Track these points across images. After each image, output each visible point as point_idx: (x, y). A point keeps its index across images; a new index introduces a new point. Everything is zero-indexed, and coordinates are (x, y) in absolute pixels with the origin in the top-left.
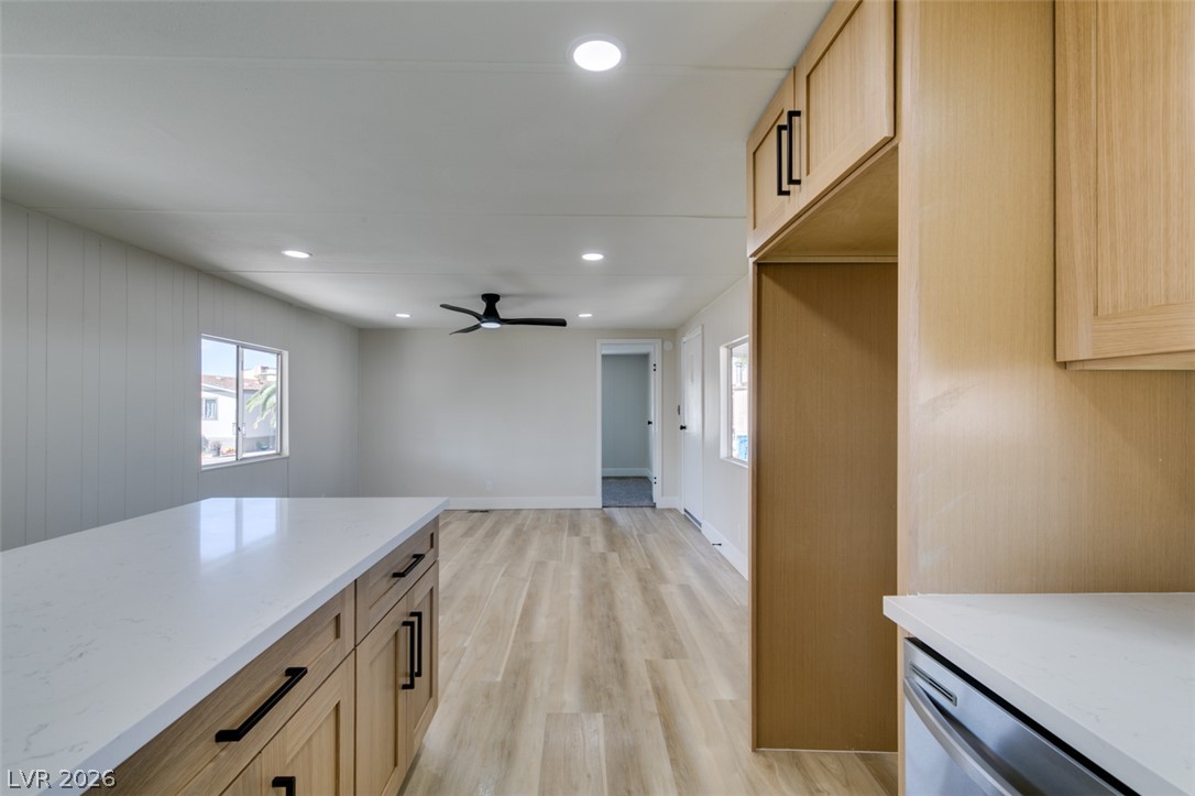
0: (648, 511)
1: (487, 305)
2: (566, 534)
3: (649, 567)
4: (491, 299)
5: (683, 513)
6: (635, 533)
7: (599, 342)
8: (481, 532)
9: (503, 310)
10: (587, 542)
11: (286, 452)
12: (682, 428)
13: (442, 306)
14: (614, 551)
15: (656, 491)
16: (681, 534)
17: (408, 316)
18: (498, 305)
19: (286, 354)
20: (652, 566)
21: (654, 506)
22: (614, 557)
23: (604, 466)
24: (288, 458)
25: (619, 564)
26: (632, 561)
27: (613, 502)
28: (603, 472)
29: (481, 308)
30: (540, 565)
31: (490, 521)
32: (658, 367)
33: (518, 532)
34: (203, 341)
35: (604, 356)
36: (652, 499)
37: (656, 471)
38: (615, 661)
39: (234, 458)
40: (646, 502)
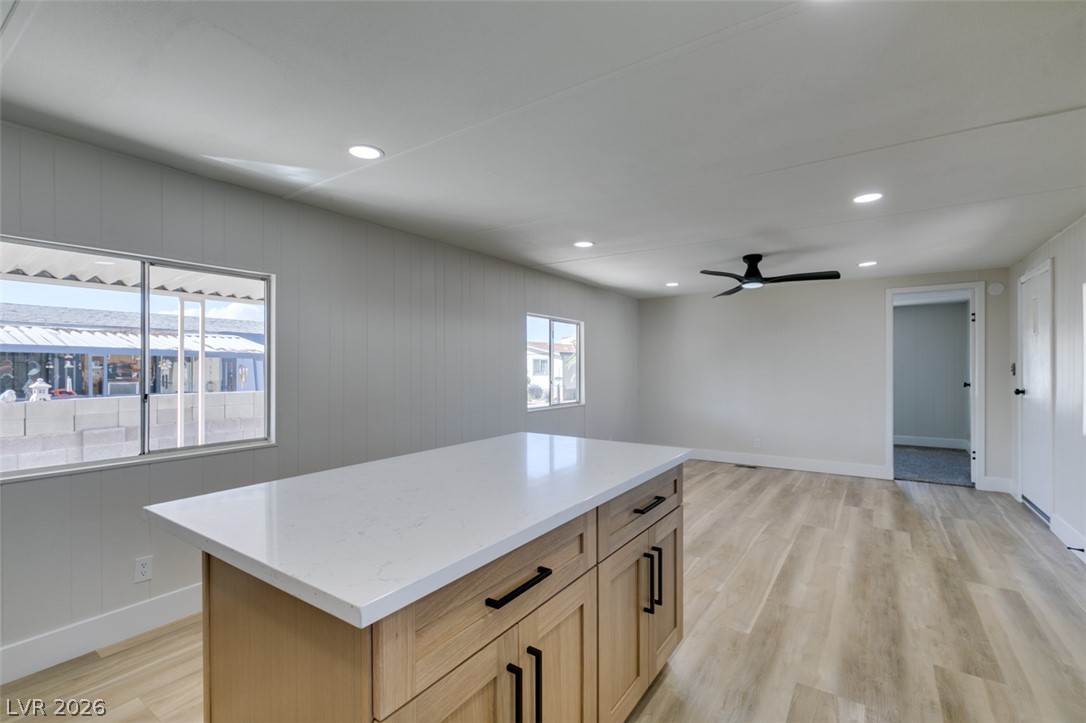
0: (963, 493)
1: (749, 266)
2: (842, 502)
3: (955, 558)
4: (753, 260)
5: (1021, 500)
6: (938, 514)
7: (889, 292)
8: (746, 487)
9: (765, 269)
10: (868, 515)
11: (583, 402)
12: (1018, 392)
13: (702, 272)
14: (904, 530)
15: (977, 469)
16: (1011, 525)
17: (676, 284)
18: (760, 266)
19: (582, 323)
20: (959, 557)
21: (972, 486)
22: (903, 539)
23: (896, 432)
24: (584, 406)
25: (910, 548)
26: (929, 546)
27: (909, 475)
28: (895, 439)
29: (742, 269)
30: (806, 530)
31: (756, 478)
32: (980, 317)
33: (786, 492)
34: (528, 317)
35: (896, 308)
36: (969, 476)
37: (976, 444)
38: (889, 654)
39: (548, 404)
40: (960, 480)
